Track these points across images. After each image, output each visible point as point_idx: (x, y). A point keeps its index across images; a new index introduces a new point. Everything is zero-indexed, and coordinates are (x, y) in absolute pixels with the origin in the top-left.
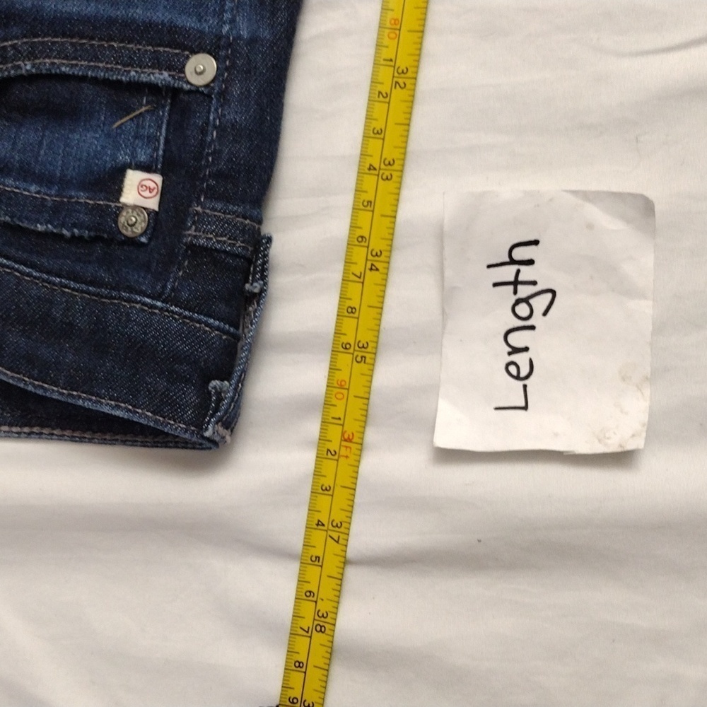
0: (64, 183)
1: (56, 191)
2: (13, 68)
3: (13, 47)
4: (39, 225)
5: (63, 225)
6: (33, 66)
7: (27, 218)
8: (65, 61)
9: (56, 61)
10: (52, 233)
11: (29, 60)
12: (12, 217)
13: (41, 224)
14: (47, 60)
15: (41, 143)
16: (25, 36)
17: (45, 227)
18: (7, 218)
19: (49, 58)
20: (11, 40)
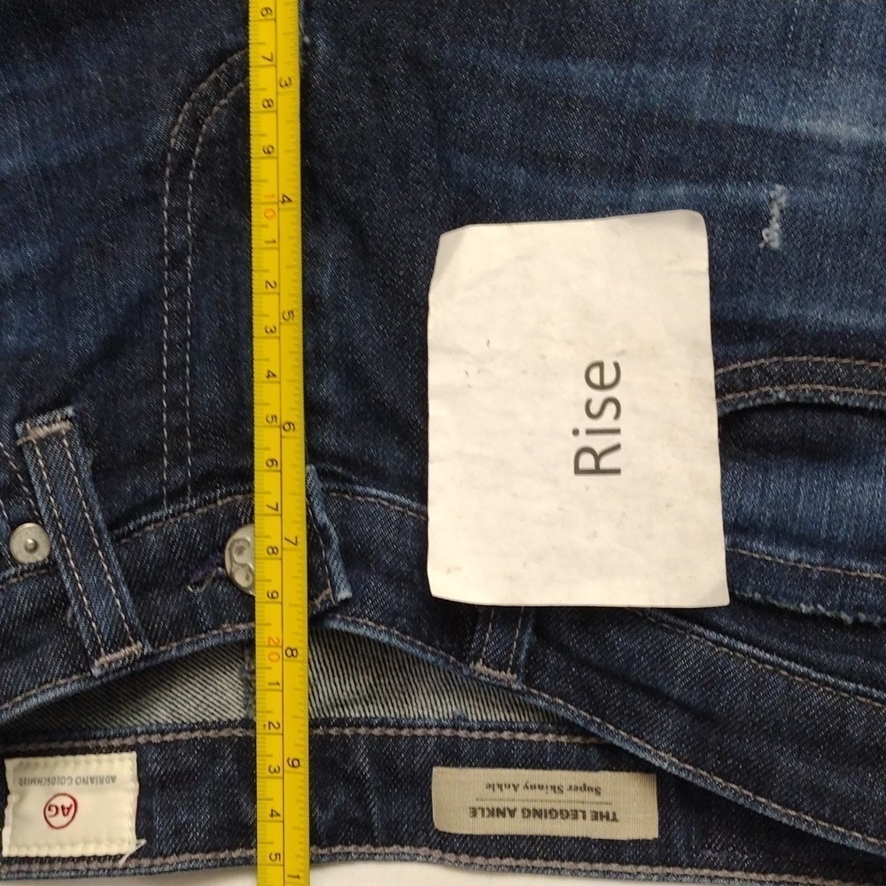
0: (832, 546)
1: (822, 558)
2: (758, 395)
3: (760, 368)
4: (802, 605)
5: (842, 607)
6: (788, 392)
7: (785, 595)
8: (833, 388)
9: (820, 387)
10: (824, 616)
11: (781, 384)
12: (764, 594)
13: (807, 603)
14: (807, 386)
15: (797, 493)
16: (776, 354)
17: (812, 607)
18: (757, 596)
19: (811, 383)
20: (756, 359)
